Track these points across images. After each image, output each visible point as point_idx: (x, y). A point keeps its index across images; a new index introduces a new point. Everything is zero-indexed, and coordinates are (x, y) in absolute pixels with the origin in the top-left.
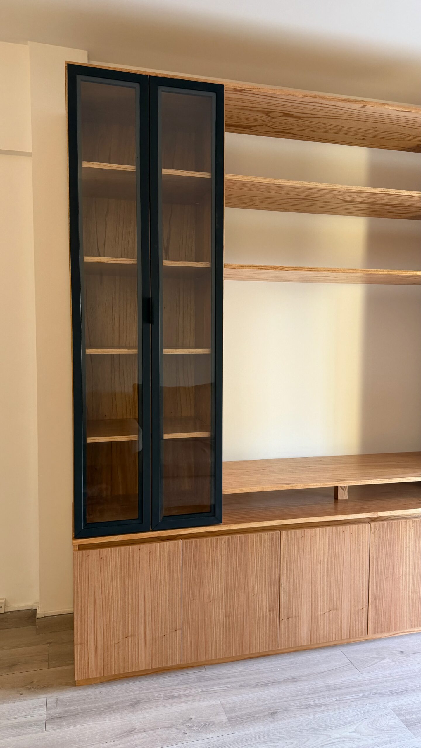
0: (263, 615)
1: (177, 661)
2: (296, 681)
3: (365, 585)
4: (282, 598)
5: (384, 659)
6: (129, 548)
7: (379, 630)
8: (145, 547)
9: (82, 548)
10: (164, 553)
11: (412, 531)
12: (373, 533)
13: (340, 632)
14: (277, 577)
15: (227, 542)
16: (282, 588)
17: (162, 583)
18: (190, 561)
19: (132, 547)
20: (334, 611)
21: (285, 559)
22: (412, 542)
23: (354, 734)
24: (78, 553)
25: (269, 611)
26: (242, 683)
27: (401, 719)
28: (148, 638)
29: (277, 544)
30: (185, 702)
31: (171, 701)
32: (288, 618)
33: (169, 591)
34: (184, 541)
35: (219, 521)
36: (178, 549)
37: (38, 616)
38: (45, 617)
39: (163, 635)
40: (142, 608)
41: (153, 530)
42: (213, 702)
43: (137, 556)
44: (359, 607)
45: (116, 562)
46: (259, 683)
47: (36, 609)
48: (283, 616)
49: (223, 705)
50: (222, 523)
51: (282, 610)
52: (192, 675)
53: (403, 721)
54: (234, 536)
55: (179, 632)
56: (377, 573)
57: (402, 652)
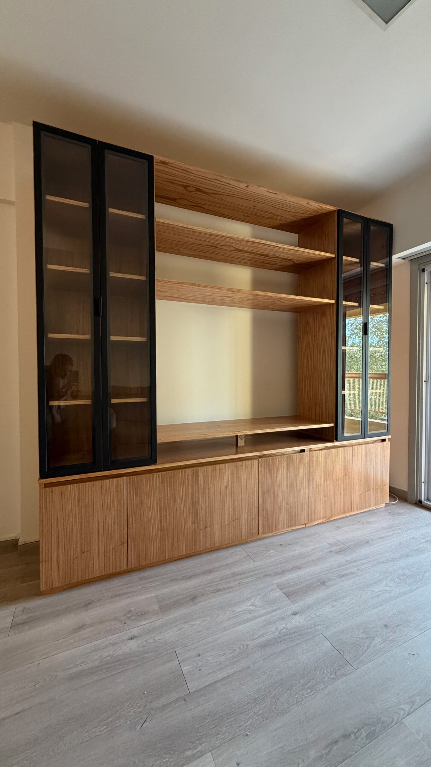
0: (187, 527)
1: (124, 567)
2: (211, 572)
3: (256, 501)
4: (201, 514)
5: (270, 550)
6: (85, 484)
7: (266, 531)
8: (97, 483)
9: (46, 485)
10: (113, 487)
11: (285, 463)
12: (260, 466)
13: (240, 535)
14: (197, 499)
15: (161, 477)
16: (200, 507)
17: (112, 509)
18: (133, 492)
19: (87, 483)
20: (237, 521)
21: (202, 487)
22: (285, 470)
23: (251, 607)
24: (43, 490)
25: (192, 524)
26: (172, 578)
27: (283, 591)
28: (101, 552)
29: (196, 476)
30: (128, 598)
31: (117, 598)
32: (205, 528)
33: (117, 515)
34: (129, 477)
35: (155, 462)
36: (124, 483)
37: (19, 544)
38: (25, 544)
39: (113, 548)
40: (96, 529)
41: (104, 470)
42: (149, 595)
43: (92, 490)
44: (252, 517)
45: (75, 496)
46: (184, 576)
47: (19, 539)
48: (202, 527)
49: (156, 596)
50: (156, 463)
51: (201, 522)
52: (135, 576)
53: (284, 593)
54: (166, 472)
55: (125, 545)
56: (264, 493)
57: (281, 545)
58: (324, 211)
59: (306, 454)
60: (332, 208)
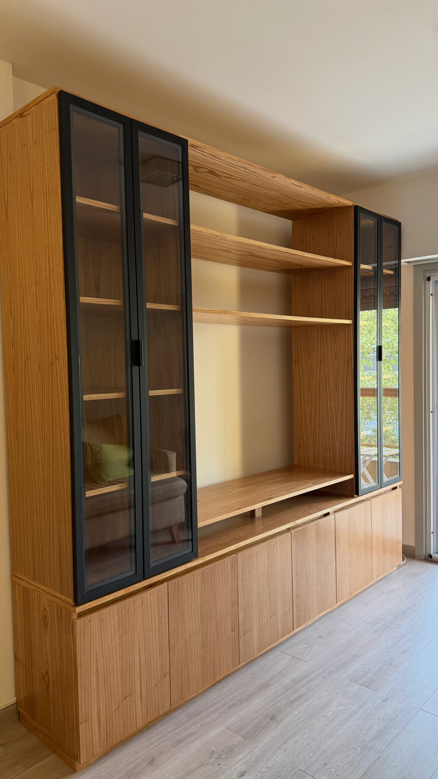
0: (228, 637)
1: (168, 706)
3: (290, 586)
4: (240, 616)
5: (313, 646)
6: (125, 603)
7: (300, 624)
8: (137, 598)
9: (82, 614)
10: (154, 600)
11: (313, 531)
12: (293, 540)
14: (236, 597)
15: (201, 575)
16: (240, 607)
17: (153, 631)
18: (174, 601)
19: (128, 600)
20: (273, 617)
21: (241, 579)
22: (315, 541)
24: (80, 620)
25: (232, 631)
26: (229, 704)
28: (143, 692)
29: (234, 566)
30: (195, 740)
31: (182, 745)
32: (244, 634)
34: (169, 583)
35: (196, 556)
36: (165, 592)
39: (156, 684)
40: (137, 663)
41: (145, 579)
42: (218, 730)
43: (132, 610)
44: (287, 608)
45: (115, 621)
48: (241, 633)
51: (240, 628)
52: (180, 716)
53: (362, 685)
55: (168, 676)
56: (296, 574)
57: (320, 637)
58: (339, 205)
59: (331, 517)
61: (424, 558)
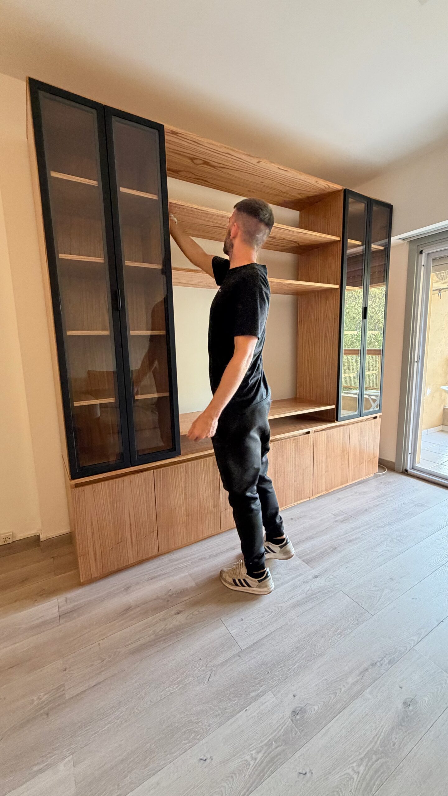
0: (210, 511)
1: (155, 552)
4: (221, 498)
6: (115, 481)
8: (126, 478)
9: (77, 486)
10: (141, 480)
11: (293, 445)
15: (185, 467)
17: (141, 501)
18: (160, 483)
19: (117, 480)
22: (293, 452)
24: (75, 490)
25: (214, 507)
26: (200, 557)
28: (134, 541)
31: (154, 580)
32: (225, 510)
33: (147, 506)
34: (155, 470)
35: (179, 454)
36: (151, 476)
37: (41, 540)
38: (47, 539)
39: (145, 536)
40: (128, 521)
41: (132, 466)
42: (183, 575)
43: (121, 485)
45: (106, 492)
46: (211, 555)
47: (40, 535)
48: (222, 509)
49: (190, 575)
51: (222, 505)
52: (165, 559)
53: (303, 561)
54: (189, 463)
55: (155, 533)
58: (330, 190)
59: (311, 435)
60: (339, 187)
61: (401, 471)
